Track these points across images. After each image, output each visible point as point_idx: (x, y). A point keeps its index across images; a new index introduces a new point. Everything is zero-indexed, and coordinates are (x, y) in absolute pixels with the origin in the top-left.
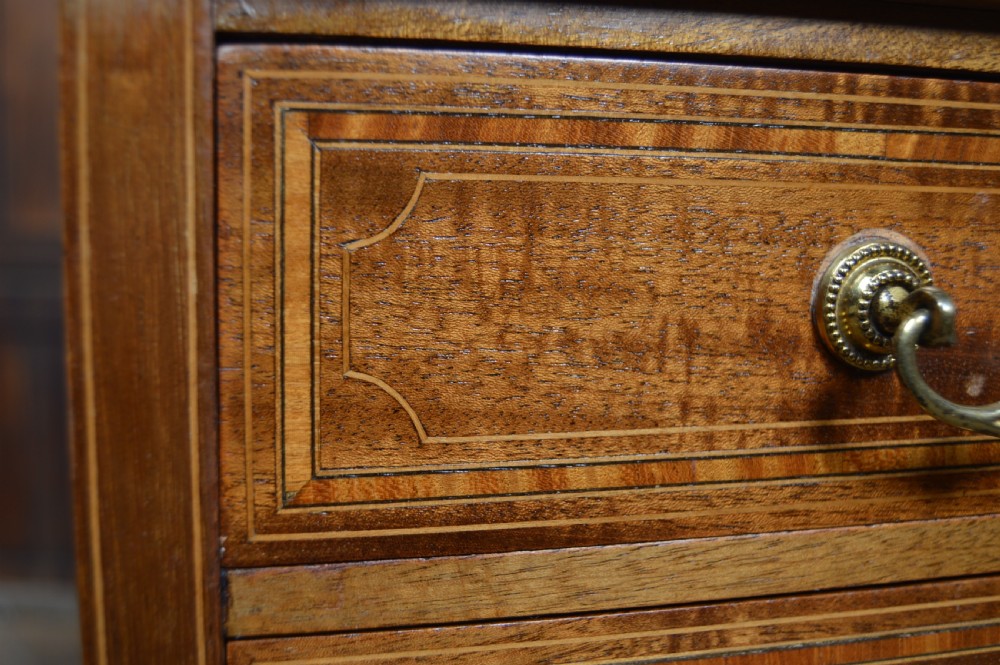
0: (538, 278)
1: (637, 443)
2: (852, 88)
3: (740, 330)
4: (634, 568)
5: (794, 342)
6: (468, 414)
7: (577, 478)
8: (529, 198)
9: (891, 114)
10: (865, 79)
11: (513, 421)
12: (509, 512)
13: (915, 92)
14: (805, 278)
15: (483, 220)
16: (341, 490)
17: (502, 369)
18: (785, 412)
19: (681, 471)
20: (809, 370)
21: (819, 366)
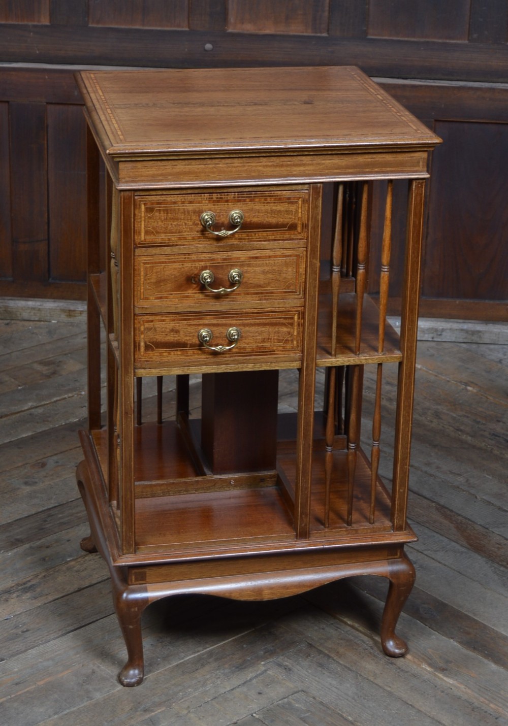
0: (168, 218)
1: (179, 235)
2: (204, 196)
3: (192, 223)
4: (180, 249)
5: (198, 224)
6: (160, 232)
7: (173, 239)
8: (167, 210)
9: (209, 198)
10: (206, 195)
11: (165, 233)
12: (165, 243)
13: (212, 196)
14: (199, 217)
15: (162, 212)
16: (147, 240)
17: (164, 228)
18: (197, 232)
19: (185, 239)
20: (200, 227)
21: (202, 227)
